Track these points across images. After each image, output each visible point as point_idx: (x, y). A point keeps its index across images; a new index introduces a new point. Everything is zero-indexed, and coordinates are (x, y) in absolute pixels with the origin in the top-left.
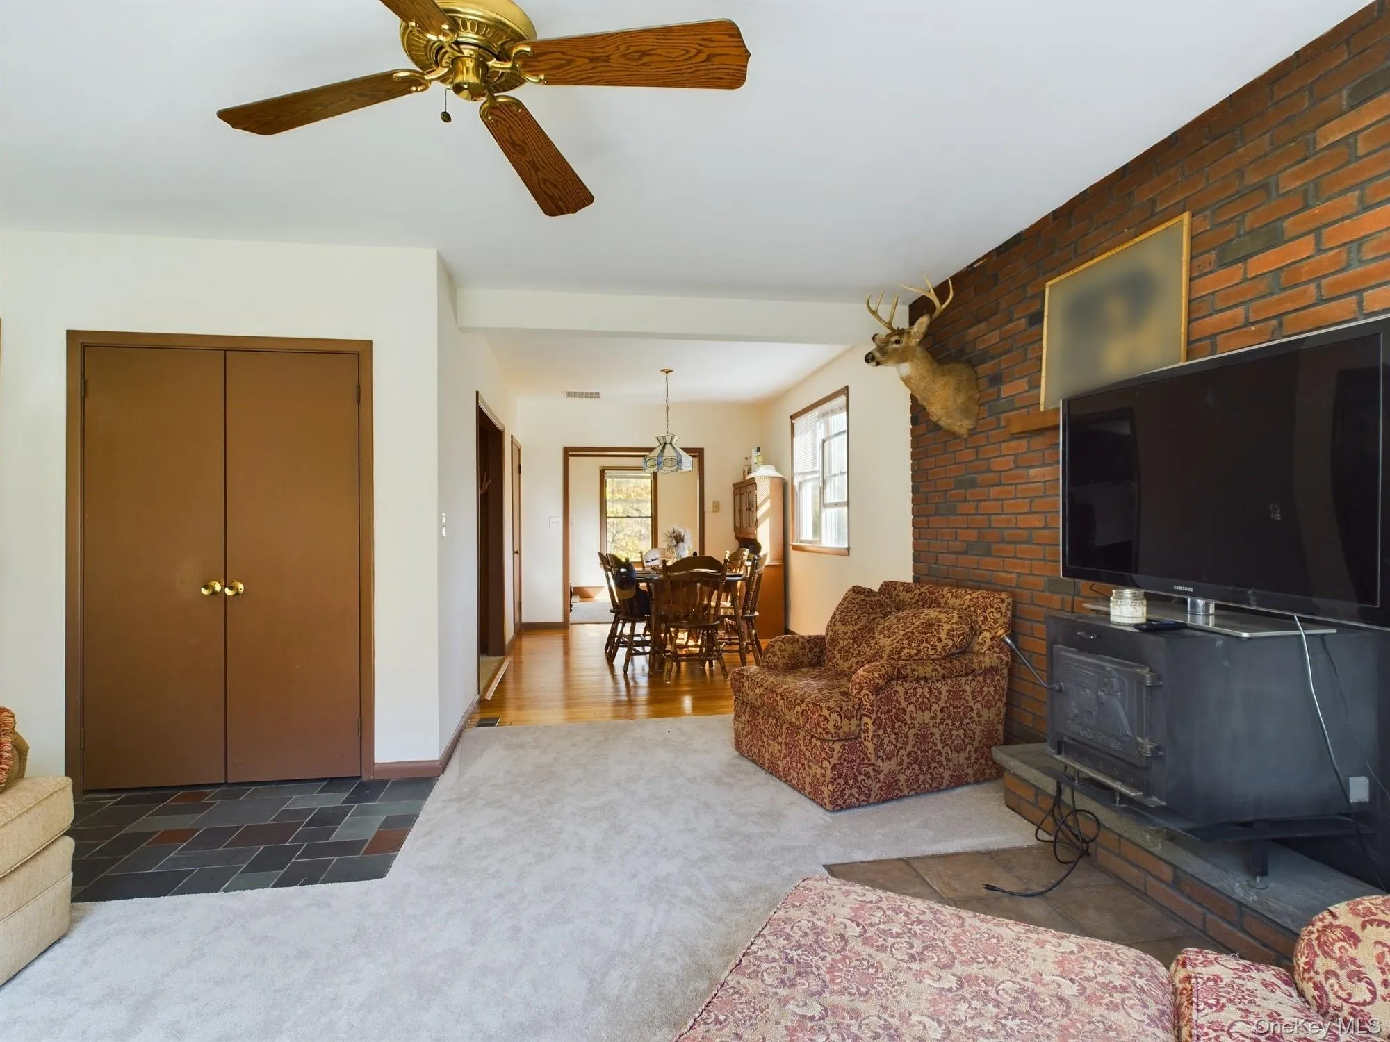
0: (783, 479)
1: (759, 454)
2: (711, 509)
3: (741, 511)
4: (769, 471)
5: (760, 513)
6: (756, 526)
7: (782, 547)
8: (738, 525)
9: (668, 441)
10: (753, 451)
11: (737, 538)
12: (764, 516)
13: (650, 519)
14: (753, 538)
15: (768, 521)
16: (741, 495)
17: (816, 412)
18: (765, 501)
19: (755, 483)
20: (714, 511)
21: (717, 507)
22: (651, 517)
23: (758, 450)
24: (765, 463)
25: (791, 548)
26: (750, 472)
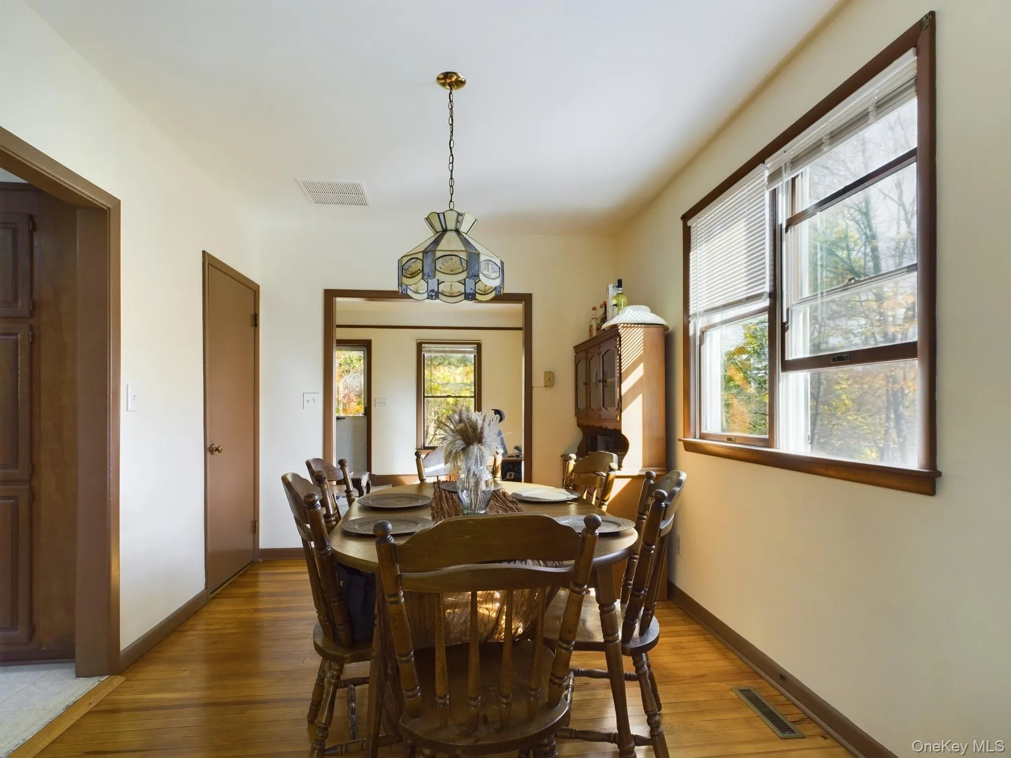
0: (665, 328)
1: (620, 290)
2: (543, 384)
3: (587, 384)
4: (643, 314)
5: (626, 386)
6: (620, 410)
7: (662, 444)
8: (582, 406)
9: (451, 225)
10: (611, 287)
11: (579, 425)
12: (634, 390)
13: (473, 399)
14: (611, 426)
15: (639, 401)
16: (588, 360)
17: (764, 171)
18: (634, 366)
19: (619, 335)
20: (546, 386)
21: (550, 380)
22: (474, 397)
23: (620, 284)
24: (630, 303)
25: (680, 447)
26: (604, 319)
